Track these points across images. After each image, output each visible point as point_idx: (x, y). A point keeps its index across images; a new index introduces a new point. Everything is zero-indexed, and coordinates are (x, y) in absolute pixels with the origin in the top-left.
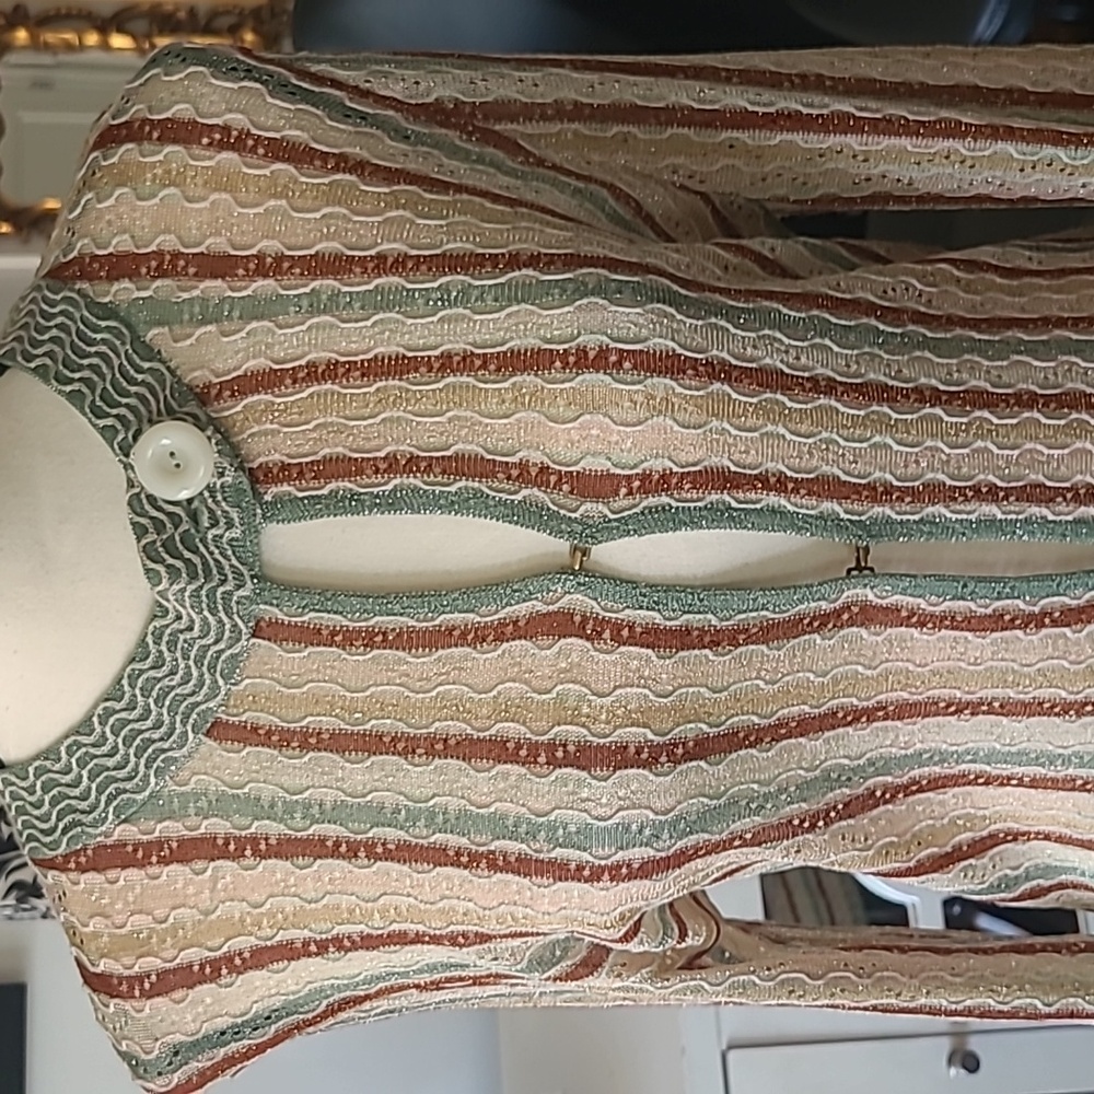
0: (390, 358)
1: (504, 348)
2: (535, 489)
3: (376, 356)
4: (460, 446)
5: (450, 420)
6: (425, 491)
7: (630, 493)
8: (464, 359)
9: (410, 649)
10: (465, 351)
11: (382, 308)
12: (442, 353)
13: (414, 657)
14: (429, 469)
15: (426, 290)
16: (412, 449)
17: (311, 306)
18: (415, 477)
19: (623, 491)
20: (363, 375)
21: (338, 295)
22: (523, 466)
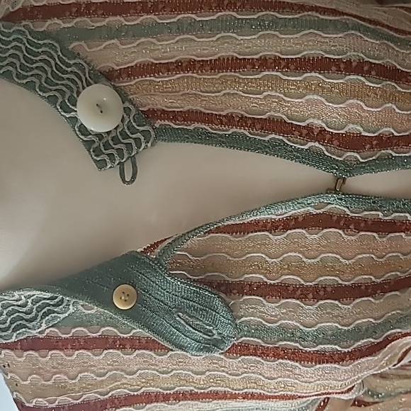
0: (228, 59)
1: (299, 56)
2: (317, 143)
3: (219, 58)
4: (272, 113)
5: (265, 97)
6: (250, 138)
8: (275, 60)
9: (232, 233)
10: (275, 56)
11: (222, 30)
12: (261, 57)
13: (235, 237)
14: (253, 126)
15: (249, 19)
16: (242, 113)
17: (178, 29)
18: (244, 129)
19: (368, 146)
20: (212, 69)
21: (194, 23)
22: (309, 128)
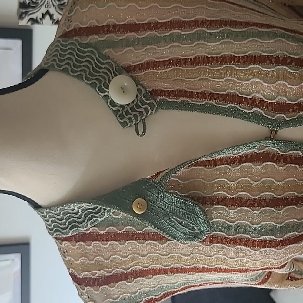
0: (202, 57)
1: (246, 54)
2: (258, 108)
3: (196, 57)
4: (230, 90)
5: (225, 81)
6: (216, 106)
7: (293, 111)
8: (231, 58)
9: (206, 166)
10: (231, 55)
11: (198, 39)
12: (222, 56)
13: (207, 169)
14: (218, 99)
15: (215, 32)
16: (211, 90)
17: (170, 39)
18: (213, 101)
19: (291, 110)
20: (191, 64)
21: (180, 35)
22: (253, 100)
